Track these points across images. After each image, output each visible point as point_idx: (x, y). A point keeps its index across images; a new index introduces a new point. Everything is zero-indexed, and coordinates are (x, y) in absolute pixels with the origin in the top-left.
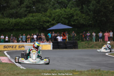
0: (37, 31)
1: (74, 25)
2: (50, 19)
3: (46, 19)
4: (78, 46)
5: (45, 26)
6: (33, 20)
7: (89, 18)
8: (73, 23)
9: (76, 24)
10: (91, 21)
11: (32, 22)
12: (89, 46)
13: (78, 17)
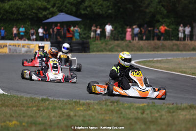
0: (28, 24)
1: (85, 14)
2: (48, 4)
3: (42, 5)
4: (91, 47)
5: (41, 16)
6: (22, 5)
7: (109, 4)
8: (83, 12)
9: (87, 13)
10: (112, 9)
11: (21, 8)
12: (107, 48)
13: (91, 3)
